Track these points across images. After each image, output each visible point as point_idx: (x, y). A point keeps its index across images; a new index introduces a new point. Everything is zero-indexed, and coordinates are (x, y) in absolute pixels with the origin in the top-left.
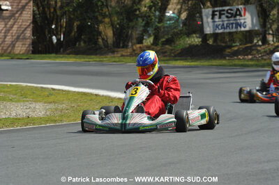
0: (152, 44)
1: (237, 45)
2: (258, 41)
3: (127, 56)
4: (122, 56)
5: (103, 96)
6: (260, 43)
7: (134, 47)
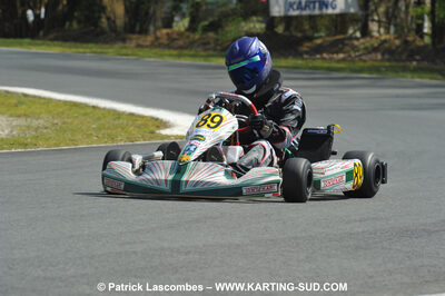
0: (187, 30)
1: (321, 37)
2: (355, 32)
3: (147, 47)
4: (139, 46)
5: (104, 109)
6: (358, 34)
7: (158, 34)
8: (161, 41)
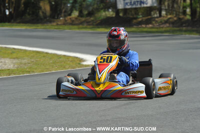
0: (78, 16)
1: (140, 18)
4: (57, 24)
7: (66, 19)
8: (68, 22)
